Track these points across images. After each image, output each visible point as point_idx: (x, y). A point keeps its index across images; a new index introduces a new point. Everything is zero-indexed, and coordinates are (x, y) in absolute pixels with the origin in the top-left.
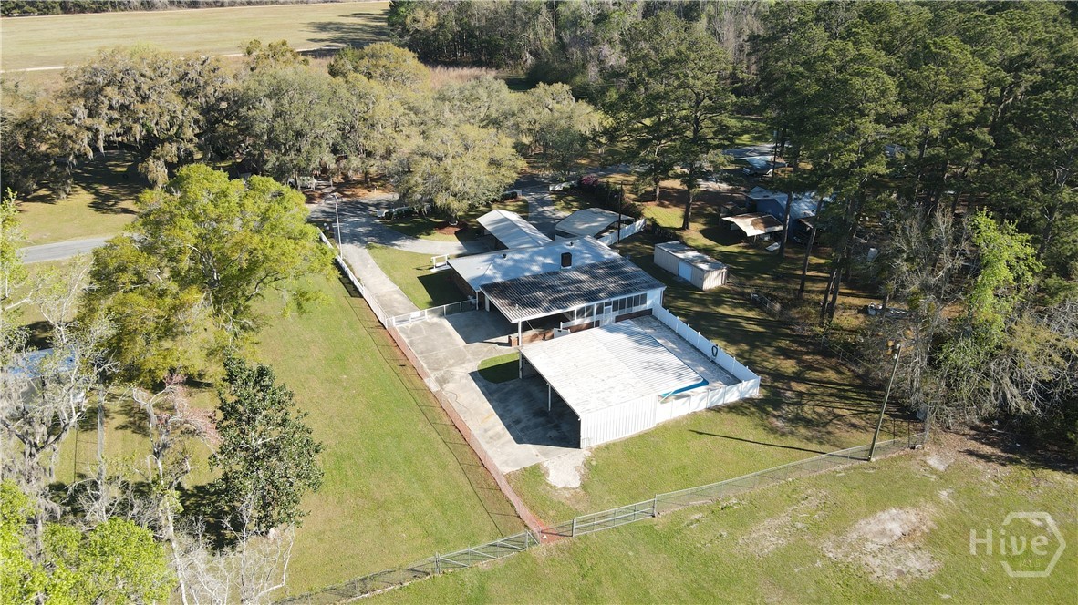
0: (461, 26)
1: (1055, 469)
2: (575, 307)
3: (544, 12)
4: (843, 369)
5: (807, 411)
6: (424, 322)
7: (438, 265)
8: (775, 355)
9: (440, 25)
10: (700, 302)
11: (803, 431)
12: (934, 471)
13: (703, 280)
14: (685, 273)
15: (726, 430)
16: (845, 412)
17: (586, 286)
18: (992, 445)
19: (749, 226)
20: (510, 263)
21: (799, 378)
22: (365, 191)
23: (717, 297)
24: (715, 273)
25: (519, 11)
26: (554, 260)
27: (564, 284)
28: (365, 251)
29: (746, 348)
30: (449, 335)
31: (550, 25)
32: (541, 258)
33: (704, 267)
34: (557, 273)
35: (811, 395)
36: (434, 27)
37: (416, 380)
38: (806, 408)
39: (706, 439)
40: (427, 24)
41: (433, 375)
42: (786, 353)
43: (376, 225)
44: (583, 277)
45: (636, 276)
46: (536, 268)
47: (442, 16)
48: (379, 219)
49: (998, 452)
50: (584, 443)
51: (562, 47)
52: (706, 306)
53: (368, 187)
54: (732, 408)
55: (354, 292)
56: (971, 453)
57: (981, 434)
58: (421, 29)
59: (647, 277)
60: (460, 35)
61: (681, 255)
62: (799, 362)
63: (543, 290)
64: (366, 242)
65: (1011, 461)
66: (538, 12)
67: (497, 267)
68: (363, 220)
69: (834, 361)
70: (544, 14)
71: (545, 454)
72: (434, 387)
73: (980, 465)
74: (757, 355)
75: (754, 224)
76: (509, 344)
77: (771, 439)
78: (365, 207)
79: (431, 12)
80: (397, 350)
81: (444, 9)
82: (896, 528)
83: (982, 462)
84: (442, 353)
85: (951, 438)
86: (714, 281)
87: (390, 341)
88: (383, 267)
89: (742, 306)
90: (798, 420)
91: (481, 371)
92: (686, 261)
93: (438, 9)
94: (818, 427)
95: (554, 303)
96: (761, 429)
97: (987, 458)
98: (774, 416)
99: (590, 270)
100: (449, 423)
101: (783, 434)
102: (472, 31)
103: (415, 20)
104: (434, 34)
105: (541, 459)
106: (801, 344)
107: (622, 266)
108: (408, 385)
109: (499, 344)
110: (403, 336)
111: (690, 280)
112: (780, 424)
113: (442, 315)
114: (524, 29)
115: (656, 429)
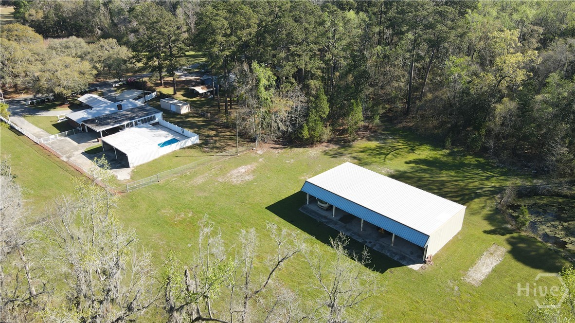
0: (58, 17)
1: (297, 148)
2: (125, 123)
3: (102, 8)
4: (233, 131)
5: (218, 145)
6: (57, 140)
7: (61, 119)
8: (208, 130)
9: (46, 17)
10: (179, 118)
11: (215, 150)
12: (258, 154)
13: (180, 110)
14: (173, 109)
15: (187, 154)
16: (231, 143)
17: (129, 116)
18: (279, 145)
19: (200, 90)
20: (95, 112)
21: (216, 136)
22: (17, 95)
23: (187, 115)
24: (185, 107)
25: (89, 8)
26: (115, 108)
27: (120, 116)
28: (22, 119)
29: (197, 130)
30: (70, 142)
31: (107, 14)
32: (109, 109)
33: (180, 105)
34: (117, 113)
35: (219, 140)
36: (42, 18)
37: (57, 159)
38: (217, 144)
39: (179, 158)
40: (38, 17)
41: (64, 156)
42: (212, 129)
43: (26, 108)
44: (128, 113)
45: (150, 110)
46: (107, 112)
47: (46, 12)
48: (27, 105)
49: (281, 146)
50: (131, 165)
51: (114, 25)
52: (183, 119)
53: (18, 93)
54: (189, 147)
55: (20, 133)
56: (272, 148)
57: (276, 142)
58: (35, 19)
59: (155, 110)
60: (58, 22)
61: (171, 102)
62: (217, 131)
63: (110, 119)
64: (22, 115)
65: (284, 148)
66: (99, 8)
67: (88, 113)
68: (19, 107)
69: (229, 130)
70: (103, 10)
71: (115, 172)
72: (65, 160)
73: (274, 150)
74: (201, 131)
75: (202, 88)
76: (98, 141)
77: (204, 154)
78: (19, 102)
79: (39, 10)
80: (46, 151)
81: (46, 9)
82: (243, 171)
83: (275, 149)
84: (67, 149)
85: (267, 145)
86: (185, 110)
87: (42, 148)
88: (33, 123)
89: (197, 117)
90: (213, 148)
91: (85, 152)
92: (173, 104)
93: (43, 9)
94: (221, 149)
95: (116, 123)
96: (200, 152)
97: (277, 148)
98: (205, 148)
99: (132, 110)
100: (73, 169)
101: (208, 152)
102: (65, 20)
103: (30, 15)
104: (43, 22)
105: (114, 173)
106: (218, 126)
107: (145, 107)
108: (53, 161)
109: (93, 142)
110: (48, 146)
111: (175, 111)
112: (207, 150)
113: (66, 136)
114: (94, 17)
115: (160, 157)
